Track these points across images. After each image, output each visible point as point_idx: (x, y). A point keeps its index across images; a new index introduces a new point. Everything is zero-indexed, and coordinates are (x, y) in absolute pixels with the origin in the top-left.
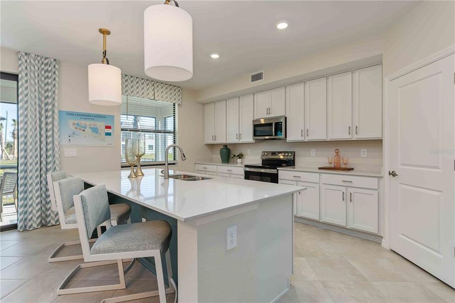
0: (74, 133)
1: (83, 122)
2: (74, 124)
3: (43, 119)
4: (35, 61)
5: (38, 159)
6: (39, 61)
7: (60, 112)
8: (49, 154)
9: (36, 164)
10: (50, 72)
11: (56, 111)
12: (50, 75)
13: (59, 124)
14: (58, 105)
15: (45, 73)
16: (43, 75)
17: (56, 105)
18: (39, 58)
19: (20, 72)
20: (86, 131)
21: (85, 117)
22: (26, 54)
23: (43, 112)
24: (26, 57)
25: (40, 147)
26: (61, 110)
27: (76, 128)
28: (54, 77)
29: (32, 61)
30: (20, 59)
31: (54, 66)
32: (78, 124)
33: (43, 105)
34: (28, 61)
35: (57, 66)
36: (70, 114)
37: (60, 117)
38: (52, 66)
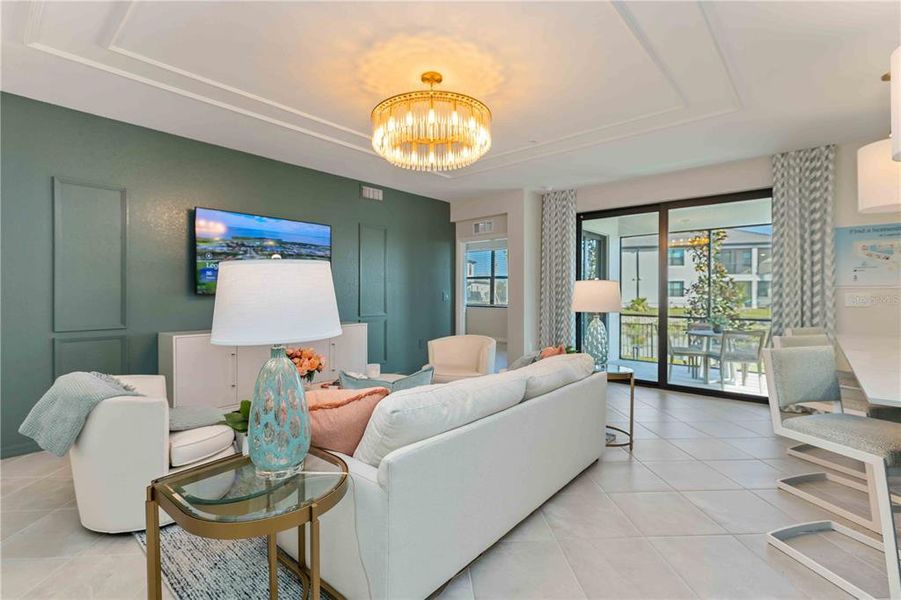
0: (864, 264)
1: (885, 243)
2: (864, 248)
3: (806, 246)
4: (795, 159)
5: (798, 308)
6: (801, 159)
7: (837, 230)
8: (816, 300)
9: (796, 315)
10: (819, 169)
11: (828, 230)
12: (818, 174)
13: (835, 250)
14: (833, 220)
15: (811, 172)
16: (807, 178)
17: (829, 220)
18: (802, 153)
19: (775, 184)
20: (891, 257)
21: (890, 233)
22: (783, 155)
23: (807, 236)
24: (782, 160)
25: (802, 288)
26: (837, 226)
27: (870, 255)
28: (825, 176)
29: (792, 162)
30: (774, 166)
31: (827, 158)
32: (873, 248)
33: (807, 225)
34: (786, 164)
35: (831, 156)
36: (856, 232)
37: (836, 240)
38: (823, 158)
